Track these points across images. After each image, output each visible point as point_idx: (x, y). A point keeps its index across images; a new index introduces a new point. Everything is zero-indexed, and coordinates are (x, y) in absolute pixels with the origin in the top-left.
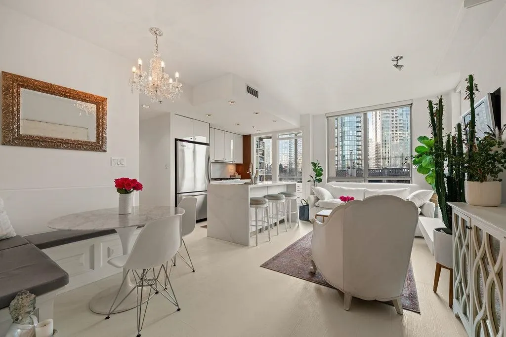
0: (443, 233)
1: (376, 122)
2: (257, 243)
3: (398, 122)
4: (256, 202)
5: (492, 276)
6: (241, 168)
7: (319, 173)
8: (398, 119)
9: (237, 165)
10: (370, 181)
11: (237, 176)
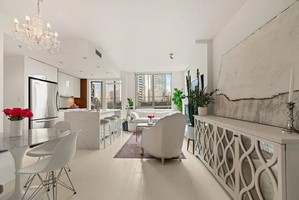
0: (190, 127)
1: (148, 78)
2: (105, 146)
3: (158, 79)
4: (104, 122)
5: (210, 136)
6: (78, 101)
7: (131, 104)
8: (158, 78)
9: (76, 99)
10: (155, 108)
11: (76, 107)
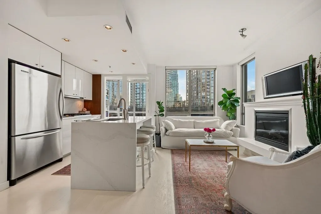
2: (143, 185)
6: (90, 104)
7: (161, 109)
9: (86, 102)
10: (192, 115)
11: (86, 112)
